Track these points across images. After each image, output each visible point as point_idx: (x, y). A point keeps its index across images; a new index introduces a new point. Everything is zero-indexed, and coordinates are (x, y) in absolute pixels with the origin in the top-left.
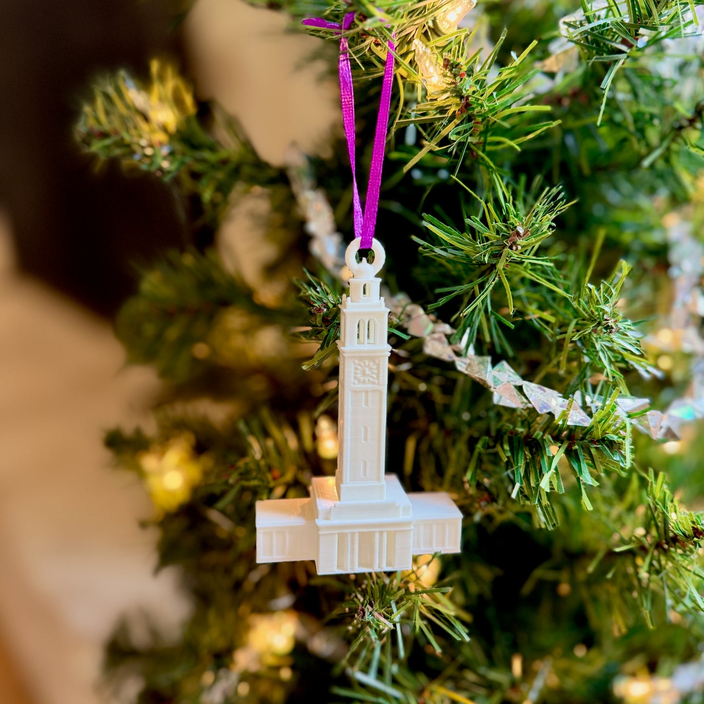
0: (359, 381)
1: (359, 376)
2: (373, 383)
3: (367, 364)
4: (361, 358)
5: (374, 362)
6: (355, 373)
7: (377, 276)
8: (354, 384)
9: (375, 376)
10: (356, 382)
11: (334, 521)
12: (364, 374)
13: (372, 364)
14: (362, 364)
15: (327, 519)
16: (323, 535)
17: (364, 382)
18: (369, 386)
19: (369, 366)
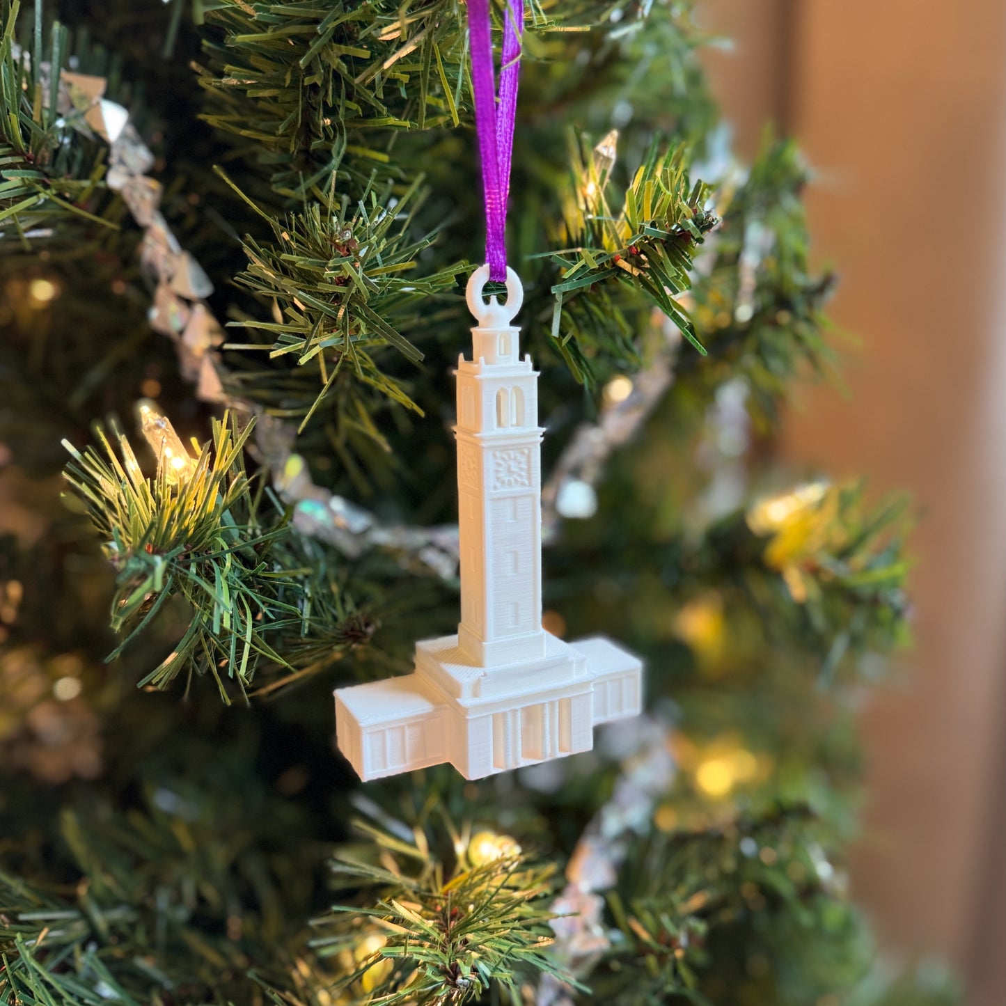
0: (503, 483)
1: (501, 475)
2: (523, 484)
3: (512, 456)
4: (504, 448)
5: (523, 453)
6: (497, 471)
7: (514, 322)
8: (495, 488)
9: (523, 473)
10: (498, 485)
11: (485, 698)
12: (510, 472)
13: (518, 456)
14: (506, 457)
15: (475, 695)
16: (472, 720)
17: (510, 484)
18: (517, 489)
19: (515, 459)
